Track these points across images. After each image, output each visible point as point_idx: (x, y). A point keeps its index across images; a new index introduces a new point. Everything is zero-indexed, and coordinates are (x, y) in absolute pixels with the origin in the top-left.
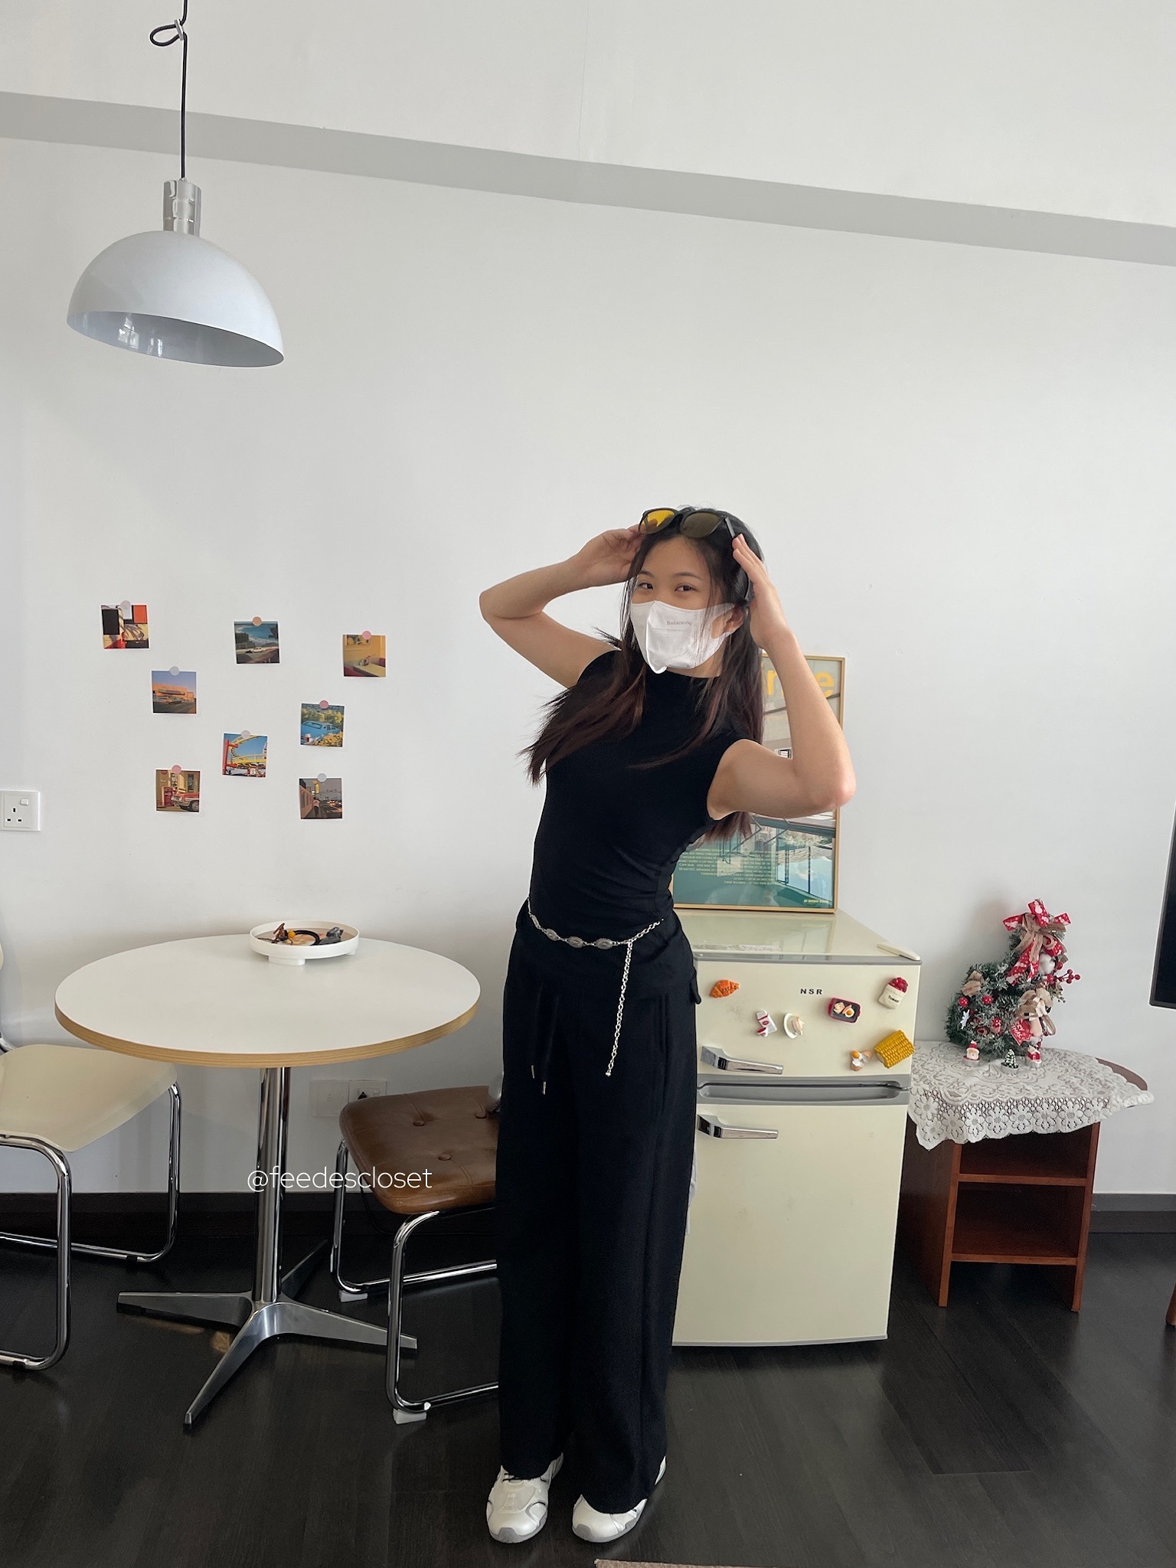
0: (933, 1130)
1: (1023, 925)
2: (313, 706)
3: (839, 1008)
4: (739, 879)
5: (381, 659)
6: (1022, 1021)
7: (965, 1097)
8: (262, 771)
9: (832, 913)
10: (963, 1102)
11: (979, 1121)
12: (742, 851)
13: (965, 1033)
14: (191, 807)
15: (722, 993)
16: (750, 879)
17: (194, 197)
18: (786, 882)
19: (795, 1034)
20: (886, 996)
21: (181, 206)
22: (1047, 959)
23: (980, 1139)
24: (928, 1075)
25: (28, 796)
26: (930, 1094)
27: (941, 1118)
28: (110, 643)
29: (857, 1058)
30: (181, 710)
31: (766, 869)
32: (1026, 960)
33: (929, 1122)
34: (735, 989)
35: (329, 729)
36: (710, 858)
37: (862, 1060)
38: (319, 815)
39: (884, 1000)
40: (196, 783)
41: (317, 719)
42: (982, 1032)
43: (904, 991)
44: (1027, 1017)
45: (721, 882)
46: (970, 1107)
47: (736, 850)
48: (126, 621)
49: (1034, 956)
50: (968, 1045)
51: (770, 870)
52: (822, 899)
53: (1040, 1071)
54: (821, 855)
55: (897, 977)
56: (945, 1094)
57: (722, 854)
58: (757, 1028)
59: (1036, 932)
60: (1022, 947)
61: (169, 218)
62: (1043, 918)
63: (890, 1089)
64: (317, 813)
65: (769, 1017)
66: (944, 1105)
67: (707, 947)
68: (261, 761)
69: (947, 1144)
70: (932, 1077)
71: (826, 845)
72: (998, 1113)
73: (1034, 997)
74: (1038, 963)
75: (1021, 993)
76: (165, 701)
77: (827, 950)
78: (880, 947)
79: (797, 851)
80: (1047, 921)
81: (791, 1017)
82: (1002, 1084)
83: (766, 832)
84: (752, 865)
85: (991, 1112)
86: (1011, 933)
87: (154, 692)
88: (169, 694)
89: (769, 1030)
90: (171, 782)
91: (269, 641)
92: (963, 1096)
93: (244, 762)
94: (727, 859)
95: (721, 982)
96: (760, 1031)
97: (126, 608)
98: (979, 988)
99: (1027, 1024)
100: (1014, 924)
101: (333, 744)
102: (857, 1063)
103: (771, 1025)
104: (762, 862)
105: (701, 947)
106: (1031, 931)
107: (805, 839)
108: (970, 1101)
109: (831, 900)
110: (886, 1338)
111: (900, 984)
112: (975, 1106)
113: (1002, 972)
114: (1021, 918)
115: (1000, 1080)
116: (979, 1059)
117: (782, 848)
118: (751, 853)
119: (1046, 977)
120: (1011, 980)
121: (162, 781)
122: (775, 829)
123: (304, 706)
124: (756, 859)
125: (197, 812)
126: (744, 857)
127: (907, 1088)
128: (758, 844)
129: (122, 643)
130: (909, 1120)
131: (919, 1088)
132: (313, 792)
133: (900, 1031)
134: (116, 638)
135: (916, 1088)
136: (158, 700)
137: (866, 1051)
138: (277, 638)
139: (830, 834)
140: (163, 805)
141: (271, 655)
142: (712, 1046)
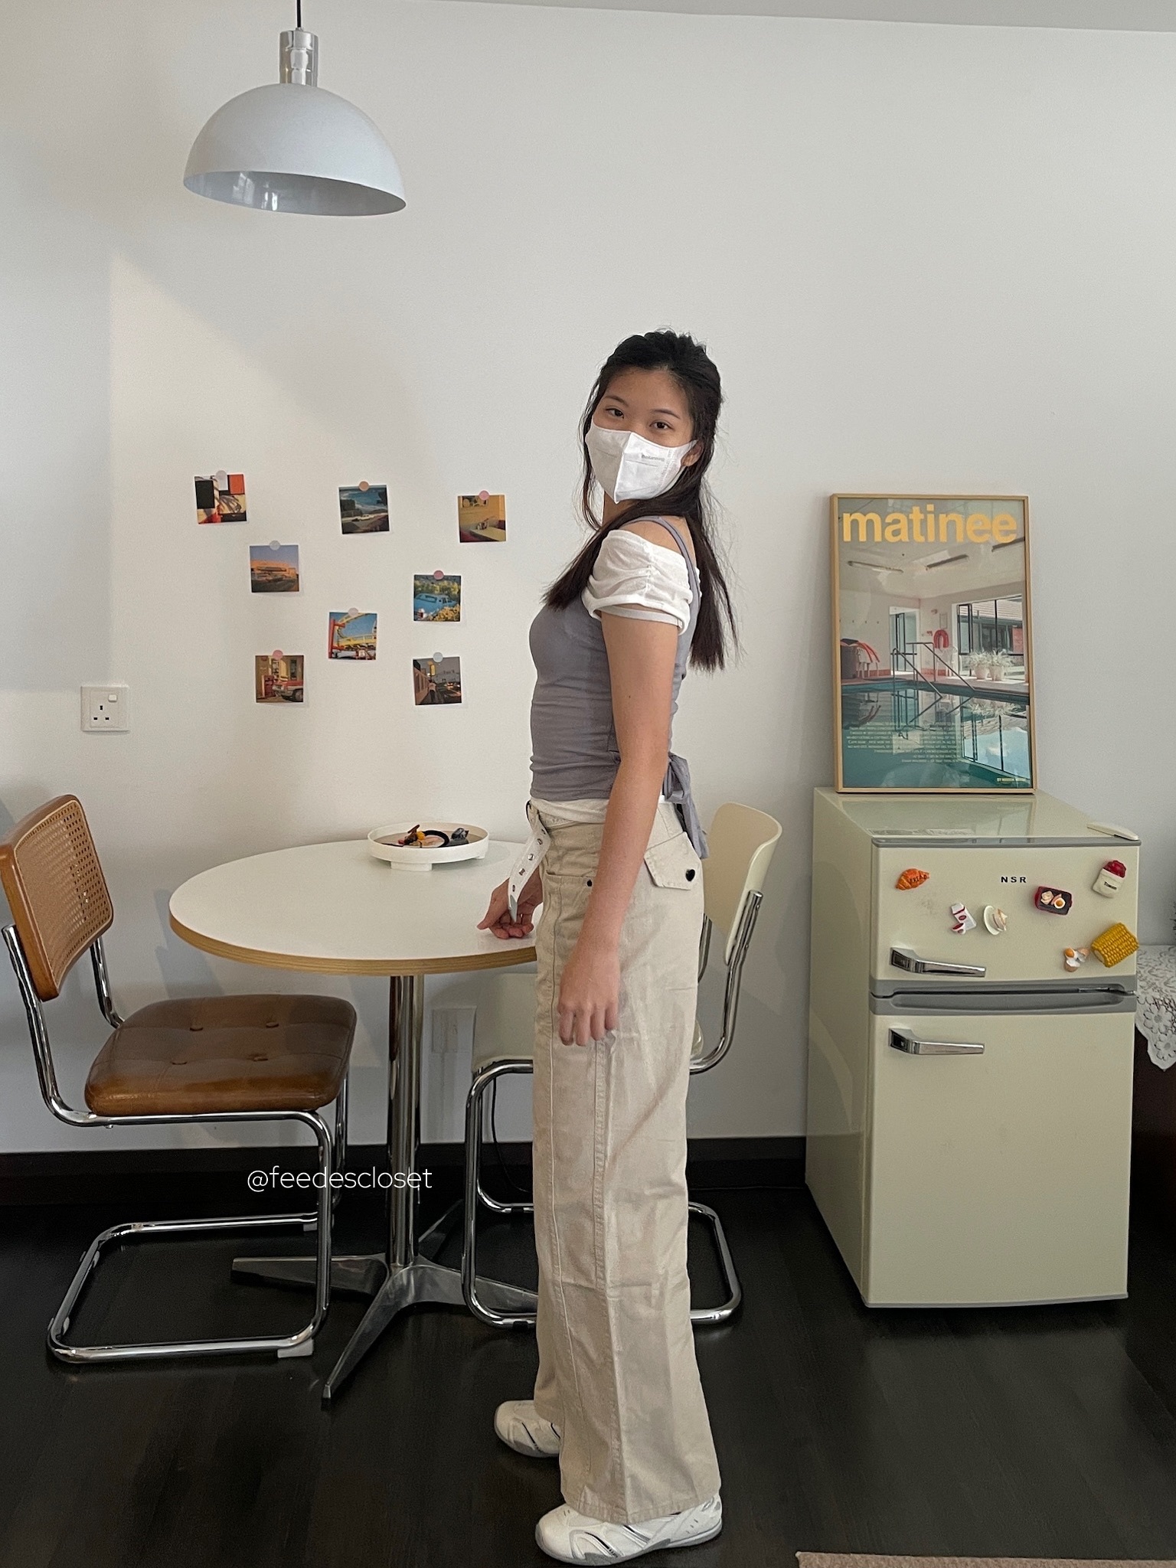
0: (1167, 1046)
2: (427, 577)
3: (1047, 898)
4: (920, 756)
5: (500, 521)
8: (372, 653)
9: (1031, 794)
12: (921, 724)
14: (295, 697)
15: (910, 884)
16: (932, 756)
17: (311, 46)
18: (974, 759)
19: (997, 930)
20: (1101, 882)
21: (298, 56)
24: (1157, 983)
25: (116, 691)
26: (1161, 1003)
28: (204, 517)
29: (1072, 957)
30: (282, 589)
31: (949, 742)
33: (1163, 1036)
34: (925, 879)
35: (444, 601)
36: (883, 733)
37: (1077, 960)
38: (437, 700)
39: (1100, 888)
40: (300, 669)
41: (432, 592)
43: (1122, 875)
45: (898, 761)
47: (913, 723)
48: (221, 493)
51: (955, 745)
52: (1018, 776)
54: (1014, 726)
55: (1113, 860)
57: (897, 728)
58: (950, 923)
61: (287, 70)
63: (1114, 994)
64: (433, 697)
65: (966, 910)
67: (889, 833)
68: (371, 641)
70: (1162, 984)
71: (1019, 714)
76: (264, 578)
77: (1028, 834)
78: (1091, 827)
79: (985, 721)
81: (992, 910)
83: (949, 701)
84: (934, 740)
87: (252, 570)
88: (270, 571)
89: (967, 926)
90: (272, 670)
91: (377, 507)
93: (352, 643)
94: (904, 734)
95: (909, 871)
96: (955, 928)
97: (221, 478)
101: (449, 618)
102: (1072, 963)
103: (969, 920)
104: (944, 735)
105: (882, 833)
107: (994, 707)
109: (1029, 777)
110: (1127, 1297)
111: (1116, 868)
117: (967, 719)
118: (931, 726)
121: (261, 668)
122: (958, 697)
123: (416, 577)
124: (938, 733)
125: (302, 701)
126: (923, 730)
127: (1133, 994)
128: (939, 715)
129: (217, 516)
130: (1137, 1033)
131: (1148, 995)
132: (429, 674)
133: (1120, 924)
134: (211, 511)
135: (1143, 996)
136: (256, 578)
137: (1080, 949)
138: (387, 504)
139: (1022, 700)
140: (264, 696)
141: (380, 523)
142: (901, 946)
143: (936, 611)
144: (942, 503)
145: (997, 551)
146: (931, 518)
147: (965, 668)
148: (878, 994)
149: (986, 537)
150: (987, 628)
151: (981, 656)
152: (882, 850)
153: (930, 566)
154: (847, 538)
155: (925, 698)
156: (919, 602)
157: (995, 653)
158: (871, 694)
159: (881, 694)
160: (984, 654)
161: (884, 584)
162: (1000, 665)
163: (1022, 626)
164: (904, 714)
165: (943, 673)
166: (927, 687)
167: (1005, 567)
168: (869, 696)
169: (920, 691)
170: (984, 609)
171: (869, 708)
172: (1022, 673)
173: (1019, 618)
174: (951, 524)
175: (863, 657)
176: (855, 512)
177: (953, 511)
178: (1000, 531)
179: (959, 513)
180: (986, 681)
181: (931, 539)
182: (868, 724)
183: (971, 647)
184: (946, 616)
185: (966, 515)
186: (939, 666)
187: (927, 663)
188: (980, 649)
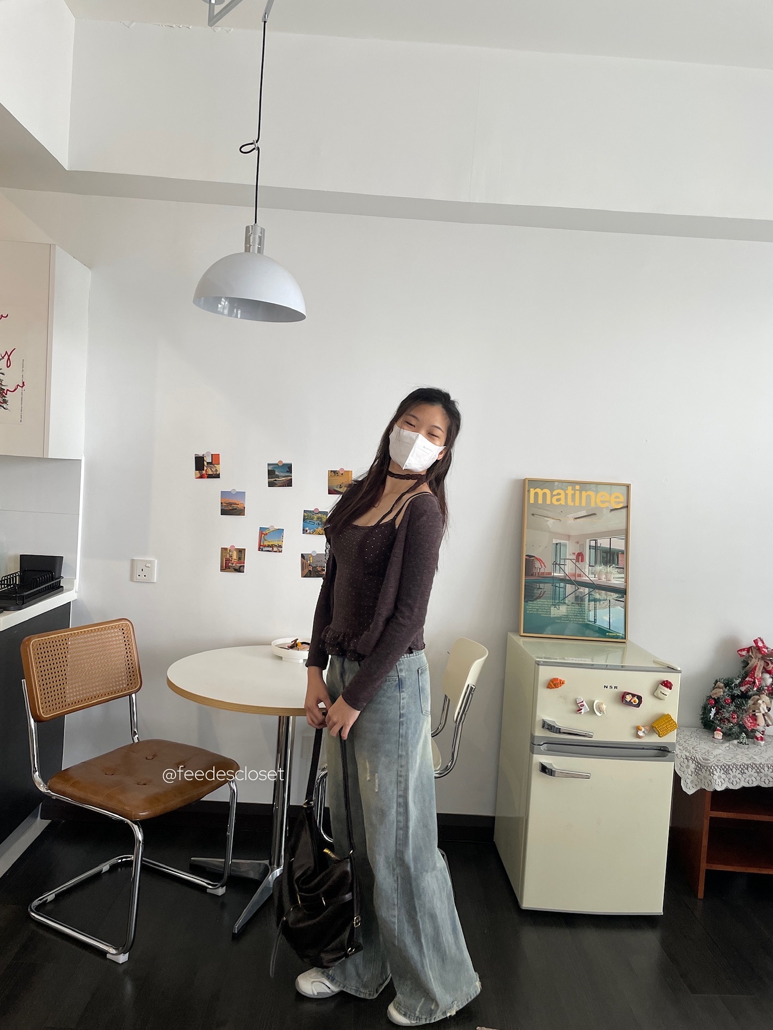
0: (692, 782)
1: (750, 653)
2: (310, 512)
3: (628, 698)
4: (565, 619)
6: (751, 715)
7: (712, 761)
8: (280, 549)
9: (625, 642)
10: (712, 764)
11: (722, 777)
12: (567, 602)
13: (713, 722)
14: (240, 570)
15: (555, 686)
16: (572, 619)
17: (261, 233)
18: (595, 622)
19: (601, 714)
20: (658, 691)
21: (254, 239)
22: (767, 676)
23: (723, 789)
24: (688, 747)
25: (150, 562)
26: (689, 758)
27: (697, 774)
28: (199, 475)
29: (641, 730)
30: (237, 514)
31: (582, 613)
32: (753, 676)
33: (690, 777)
34: (563, 684)
35: (319, 525)
36: (546, 606)
38: (313, 575)
39: (658, 694)
40: (243, 556)
41: (312, 519)
42: (724, 722)
43: (671, 689)
44: (754, 713)
45: (553, 621)
46: (716, 767)
47: (563, 601)
48: (208, 463)
49: (758, 674)
50: (715, 730)
51: (585, 614)
52: (618, 633)
53: (764, 748)
54: (618, 606)
55: (665, 680)
56: (700, 759)
57: (554, 603)
58: (575, 708)
59: (759, 658)
60: (750, 668)
61: (248, 245)
62: (763, 649)
63: (663, 752)
64: (310, 574)
65: (584, 702)
66: (699, 766)
67: (545, 658)
68: (280, 543)
69: (701, 792)
70: (691, 748)
71: (620, 599)
72: (735, 773)
73: (758, 700)
74: (761, 678)
75: (749, 697)
76: (228, 508)
77: (622, 662)
78: (655, 662)
79: (602, 602)
80: (766, 652)
81: (598, 703)
82: (737, 754)
83: (582, 591)
84: (574, 611)
85: (730, 772)
86: (743, 659)
87: (222, 503)
88: (231, 504)
89: (584, 711)
90: (229, 555)
91: (287, 474)
92: (712, 760)
93: (270, 544)
94: (557, 607)
95: (554, 679)
96: (578, 711)
97: (208, 456)
98: (722, 694)
99: (754, 718)
100: (744, 653)
102: (641, 733)
103: (586, 707)
104: (579, 609)
105: (541, 658)
106: (756, 658)
107: (607, 595)
108: (716, 763)
109: (624, 634)
110: (662, 914)
111: (667, 685)
112: (720, 767)
113: (737, 683)
114: (749, 649)
115: (736, 752)
116: (722, 739)
117: (592, 601)
118: (572, 603)
119: (766, 688)
120: (743, 689)
121: (224, 554)
122: (587, 589)
123: (305, 511)
124: (576, 607)
125: (243, 572)
126: (568, 605)
127: (674, 753)
128: (577, 598)
129: (205, 475)
130: (675, 773)
131: (683, 754)
132: (309, 562)
133: (668, 714)
134: (202, 472)
135: (680, 754)
136: (223, 508)
137: (646, 726)
138: (291, 473)
139: (622, 592)
140: (224, 568)
141: (288, 482)
142: (549, 719)
143: (578, 543)
144: (584, 485)
145: (613, 512)
146: (577, 493)
147: (592, 573)
148: (535, 743)
149: (607, 505)
150: (605, 553)
151: (601, 568)
152: (540, 667)
153: (576, 518)
154: (532, 501)
155: (570, 588)
156: (569, 537)
157: (609, 566)
158: (541, 585)
159: (546, 585)
160: (603, 566)
161: (550, 527)
162: (611, 573)
163: (625, 552)
164: (558, 596)
165: (580, 576)
166: (570, 582)
167: (616, 521)
168: (539, 586)
169: (567, 585)
170: (604, 543)
171: (539, 592)
172: (622, 578)
173: (623, 548)
174: (588, 497)
175: (537, 564)
176: (538, 488)
177: (590, 490)
178: (615, 502)
179: (593, 491)
180: (603, 581)
181: (577, 503)
182: (538, 600)
183: (596, 563)
184: (583, 546)
185: (597, 492)
186: (578, 572)
187: (572, 569)
188: (601, 564)
